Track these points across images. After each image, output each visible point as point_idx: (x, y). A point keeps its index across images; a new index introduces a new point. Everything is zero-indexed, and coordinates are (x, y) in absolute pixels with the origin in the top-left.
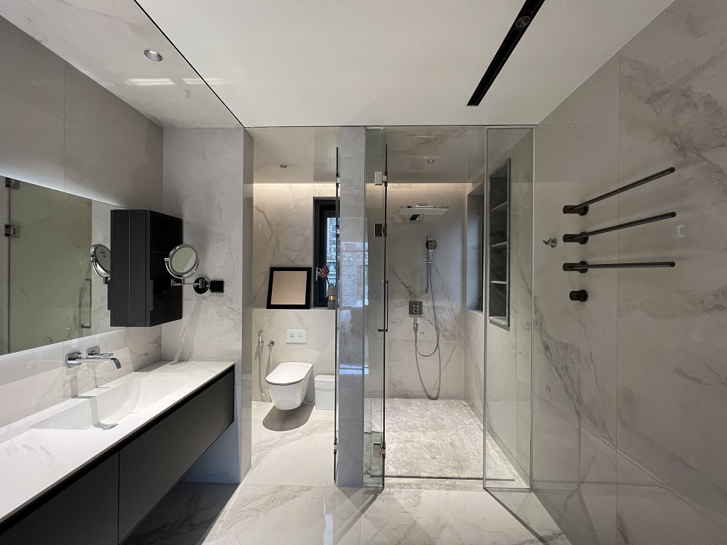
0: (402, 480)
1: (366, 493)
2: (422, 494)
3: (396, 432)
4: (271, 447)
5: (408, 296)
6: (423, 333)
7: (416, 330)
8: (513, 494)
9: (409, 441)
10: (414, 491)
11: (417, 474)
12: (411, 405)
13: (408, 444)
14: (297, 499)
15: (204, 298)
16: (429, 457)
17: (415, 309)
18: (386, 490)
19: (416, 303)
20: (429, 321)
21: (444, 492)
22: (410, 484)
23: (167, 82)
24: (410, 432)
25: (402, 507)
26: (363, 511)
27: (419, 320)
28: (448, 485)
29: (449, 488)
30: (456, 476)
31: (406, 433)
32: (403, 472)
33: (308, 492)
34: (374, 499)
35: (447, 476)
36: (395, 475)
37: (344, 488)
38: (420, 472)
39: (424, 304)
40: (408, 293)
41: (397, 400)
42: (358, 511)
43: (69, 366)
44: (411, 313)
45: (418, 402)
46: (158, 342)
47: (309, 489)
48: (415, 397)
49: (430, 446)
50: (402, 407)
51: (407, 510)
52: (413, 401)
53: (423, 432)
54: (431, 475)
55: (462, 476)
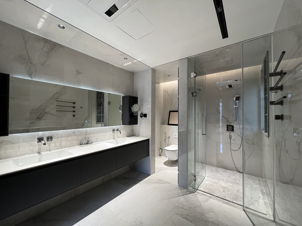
0: (205, 193)
1: (187, 191)
2: (210, 200)
3: (212, 178)
4: (163, 169)
5: (226, 122)
6: (235, 140)
7: (230, 138)
8: (260, 218)
9: (216, 183)
10: (207, 198)
11: (212, 194)
12: (226, 172)
13: (214, 184)
14: (163, 184)
15: (142, 119)
16: (222, 191)
17: (230, 128)
18: (196, 193)
19: (230, 126)
20: (238, 135)
21: (221, 203)
22: (207, 195)
23: (130, 63)
24: (218, 180)
25: (199, 200)
26: (183, 195)
27: (232, 134)
28: (224, 202)
29: (224, 203)
30: (232, 201)
31: (216, 180)
32: (207, 191)
33: (168, 184)
34: (189, 194)
35: (226, 199)
36: (202, 190)
37: (180, 187)
38: (214, 194)
39: (235, 126)
40: (226, 121)
41: (220, 169)
42: (182, 194)
43: (113, 132)
44: (227, 130)
45: (231, 172)
46: (133, 130)
47: (169, 183)
48: (230, 170)
49: (225, 188)
50: (221, 172)
51: (200, 201)
52: (228, 171)
53: (225, 182)
54: (218, 196)
55: (234, 202)
